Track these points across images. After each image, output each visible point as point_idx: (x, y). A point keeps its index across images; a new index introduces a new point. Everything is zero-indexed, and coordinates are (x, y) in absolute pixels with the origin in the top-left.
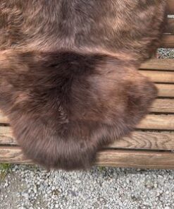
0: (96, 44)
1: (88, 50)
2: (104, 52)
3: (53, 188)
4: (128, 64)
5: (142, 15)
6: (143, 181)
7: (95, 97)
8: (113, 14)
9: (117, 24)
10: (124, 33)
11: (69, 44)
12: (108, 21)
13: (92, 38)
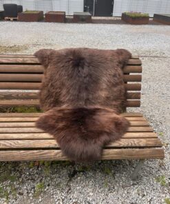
1: (92, 107)
2: (99, 107)
3: (74, 201)
5: (115, 89)
6: (136, 191)
7: (99, 123)
10: (108, 98)
11: (81, 104)
12: (100, 93)
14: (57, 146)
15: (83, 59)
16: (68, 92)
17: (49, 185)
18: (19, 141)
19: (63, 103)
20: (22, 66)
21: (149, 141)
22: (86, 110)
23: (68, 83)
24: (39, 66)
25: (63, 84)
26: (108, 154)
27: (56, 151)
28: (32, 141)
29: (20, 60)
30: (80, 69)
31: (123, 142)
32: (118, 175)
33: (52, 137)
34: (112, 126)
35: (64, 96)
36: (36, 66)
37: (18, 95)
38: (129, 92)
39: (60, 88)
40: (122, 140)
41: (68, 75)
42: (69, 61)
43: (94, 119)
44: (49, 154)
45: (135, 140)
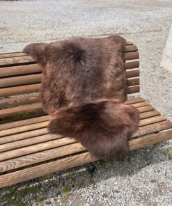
0: (101, 97)
3: (102, 194)
4: (119, 103)
8: (106, 82)
9: (108, 85)
12: (104, 85)
13: (99, 95)
14: (84, 149)
15: (84, 51)
16: (73, 90)
17: (73, 186)
18: (42, 154)
19: (70, 101)
20: (15, 67)
21: (162, 124)
22: (95, 105)
23: (71, 80)
24: (35, 65)
25: (66, 82)
26: (132, 145)
27: (84, 154)
28: (55, 150)
29: (10, 61)
30: (82, 63)
31: (142, 131)
32: (133, 159)
33: (73, 140)
34: (128, 117)
35: (69, 94)
36: (31, 65)
37: (15, 102)
38: (129, 79)
39: (64, 86)
40: (140, 128)
41: (71, 72)
42: (69, 56)
43: (107, 114)
44: (78, 159)
45: (150, 126)
